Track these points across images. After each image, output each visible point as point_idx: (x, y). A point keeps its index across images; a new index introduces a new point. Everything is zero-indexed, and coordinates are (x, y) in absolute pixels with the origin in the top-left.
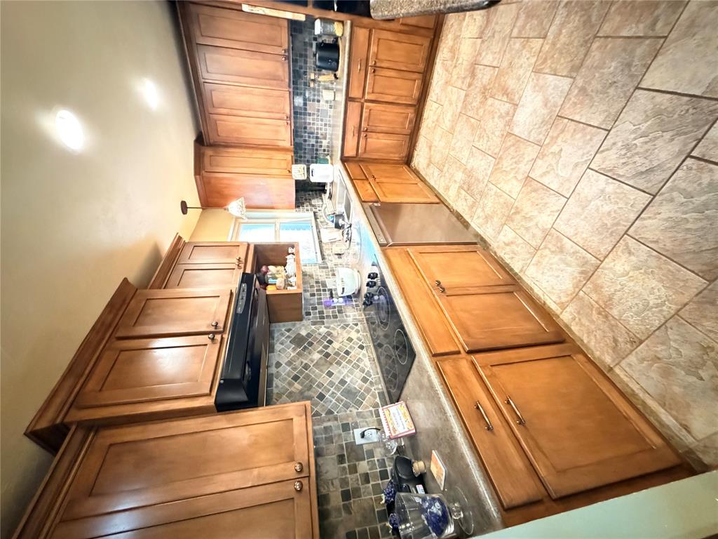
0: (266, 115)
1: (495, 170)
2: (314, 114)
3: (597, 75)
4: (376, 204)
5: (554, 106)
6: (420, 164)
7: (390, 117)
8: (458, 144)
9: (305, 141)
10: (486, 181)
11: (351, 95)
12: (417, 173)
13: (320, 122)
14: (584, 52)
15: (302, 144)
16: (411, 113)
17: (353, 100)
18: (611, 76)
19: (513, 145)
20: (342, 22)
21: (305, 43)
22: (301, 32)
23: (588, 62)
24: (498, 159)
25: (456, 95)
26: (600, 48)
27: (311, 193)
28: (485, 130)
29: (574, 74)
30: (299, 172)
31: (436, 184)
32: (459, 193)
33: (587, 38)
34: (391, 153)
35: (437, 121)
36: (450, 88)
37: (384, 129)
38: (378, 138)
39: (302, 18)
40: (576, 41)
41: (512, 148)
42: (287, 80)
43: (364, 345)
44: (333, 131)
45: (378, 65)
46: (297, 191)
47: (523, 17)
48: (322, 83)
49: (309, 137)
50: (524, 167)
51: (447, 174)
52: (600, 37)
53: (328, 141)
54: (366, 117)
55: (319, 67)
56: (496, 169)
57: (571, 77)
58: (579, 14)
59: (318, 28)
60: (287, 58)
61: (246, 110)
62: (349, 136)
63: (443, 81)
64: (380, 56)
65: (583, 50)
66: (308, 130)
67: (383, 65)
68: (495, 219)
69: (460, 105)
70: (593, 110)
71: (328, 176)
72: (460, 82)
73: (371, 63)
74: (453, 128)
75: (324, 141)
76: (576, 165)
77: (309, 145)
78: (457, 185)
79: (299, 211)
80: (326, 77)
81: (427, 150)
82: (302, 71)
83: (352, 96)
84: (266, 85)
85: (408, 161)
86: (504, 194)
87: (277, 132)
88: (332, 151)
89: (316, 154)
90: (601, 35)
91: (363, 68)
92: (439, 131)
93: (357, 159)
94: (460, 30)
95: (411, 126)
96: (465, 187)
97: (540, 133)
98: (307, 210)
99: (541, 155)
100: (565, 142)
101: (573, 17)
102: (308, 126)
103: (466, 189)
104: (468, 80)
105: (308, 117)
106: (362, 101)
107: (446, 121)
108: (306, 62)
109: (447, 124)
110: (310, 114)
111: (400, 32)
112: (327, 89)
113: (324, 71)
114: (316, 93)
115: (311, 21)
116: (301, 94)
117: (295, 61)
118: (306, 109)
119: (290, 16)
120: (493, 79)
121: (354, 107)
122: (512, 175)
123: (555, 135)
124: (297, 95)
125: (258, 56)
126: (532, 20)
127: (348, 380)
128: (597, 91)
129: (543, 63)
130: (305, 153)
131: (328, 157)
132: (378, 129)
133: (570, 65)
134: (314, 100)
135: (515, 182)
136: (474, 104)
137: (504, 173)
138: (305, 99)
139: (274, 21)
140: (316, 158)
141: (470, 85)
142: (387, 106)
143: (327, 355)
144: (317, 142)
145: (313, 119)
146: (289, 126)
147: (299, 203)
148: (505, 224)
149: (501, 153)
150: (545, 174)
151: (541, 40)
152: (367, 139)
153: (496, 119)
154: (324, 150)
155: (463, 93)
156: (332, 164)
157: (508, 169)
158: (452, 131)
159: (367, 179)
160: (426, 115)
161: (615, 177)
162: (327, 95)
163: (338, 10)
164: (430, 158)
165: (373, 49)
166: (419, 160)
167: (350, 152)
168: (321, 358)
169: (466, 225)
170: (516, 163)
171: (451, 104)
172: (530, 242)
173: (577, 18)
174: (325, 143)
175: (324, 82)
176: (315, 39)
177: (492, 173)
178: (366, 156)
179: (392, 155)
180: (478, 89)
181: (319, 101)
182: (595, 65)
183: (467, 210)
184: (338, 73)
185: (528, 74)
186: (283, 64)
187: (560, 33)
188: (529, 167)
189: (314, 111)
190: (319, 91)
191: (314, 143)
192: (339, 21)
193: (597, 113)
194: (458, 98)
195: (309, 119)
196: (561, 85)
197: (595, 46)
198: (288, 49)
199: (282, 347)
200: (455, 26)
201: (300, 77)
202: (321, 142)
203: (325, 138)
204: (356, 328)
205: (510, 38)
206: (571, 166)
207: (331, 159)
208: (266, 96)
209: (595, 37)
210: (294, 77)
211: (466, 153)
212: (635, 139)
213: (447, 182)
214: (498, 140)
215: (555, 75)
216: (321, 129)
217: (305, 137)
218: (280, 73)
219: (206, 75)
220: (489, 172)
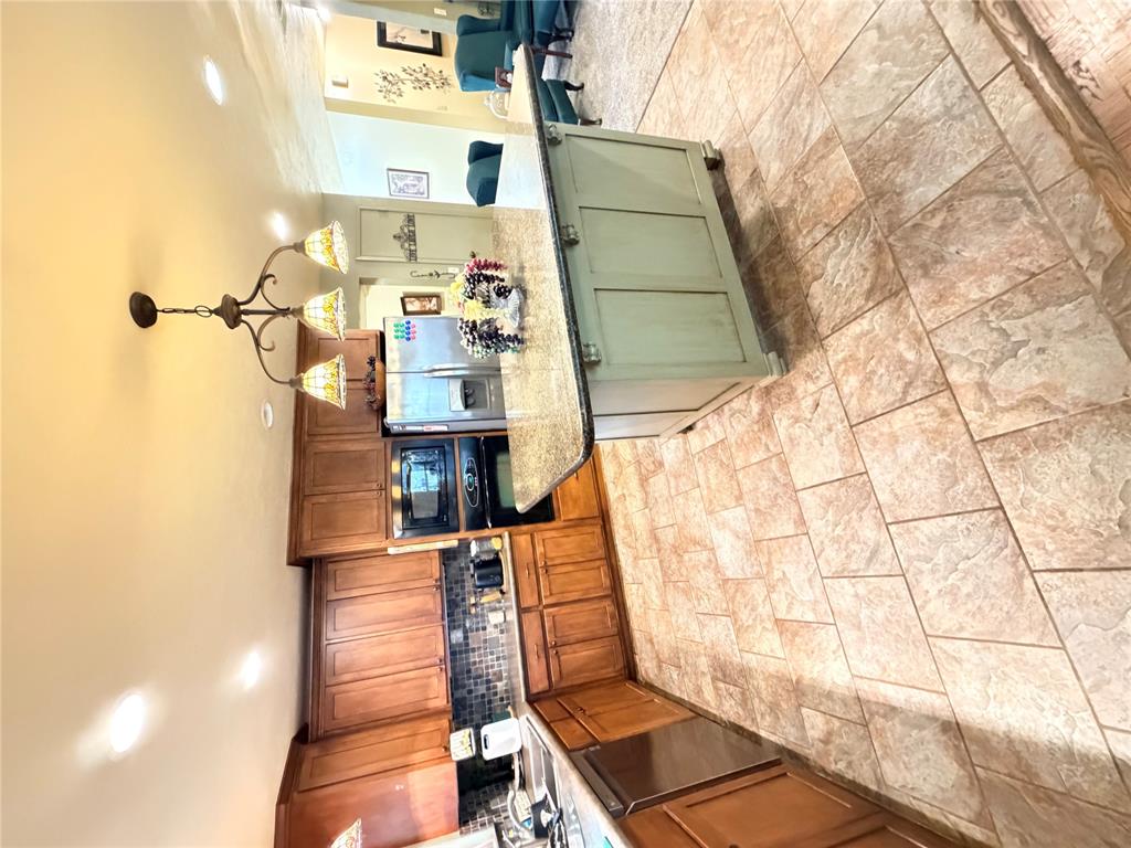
0: (411, 665)
1: (738, 632)
2: (479, 648)
3: (759, 495)
4: (592, 749)
5: (746, 534)
6: (650, 671)
7: (582, 619)
8: (680, 621)
9: (470, 692)
10: (737, 651)
11: (524, 605)
12: (650, 687)
13: (490, 657)
15: (465, 698)
16: (608, 605)
17: (528, 610)
18: (770, 492)
19: (737, 591)
20: (500, 536)
21: (461, 569)
22: (455, 558)
23: (744, 489)
24: (732, 615)
25: (649, 566)
26: (744, 477)
27: (487, 788)
28: (699, 589)
29: (741, 502)
30: (461, 745)
31: (681, 691)
32: (716, 689)
33: (730, 474)
34: (602, 668)
35: (644, 603)
36: (641, 562)
37: (580, 636)
38: (575, 652)
39: (455, 543)
40: (724, 479)
41: (738, 594)
42: (440, 612)
44: (510, 664)
45: (549, 563)
46: (462, 792)
47: (672, 480)
48: (487, 605)
49: (476, 684)
50: (764, 610)
51: (688, 669)
52: (739, 470)
53: (505, 681)
54: (550, 628)
55: (479, 587)
56: (739, 630)
57: (741, 505)
59: (474, 549)
60: (440, 587)
61: (381, 667)
62: (533, 660)
63: (631, 559)
64: (550, 555)
65: (734, 484)
66: (473, 674)
67: (556, 562)
68: (784, 706)
69: (659, 574)
70: (779, 523)
71: (512, 740)
72: (648, 551)
73: (541, 564)
74: (664, 603)
75: (499, 684)
76: (810, 580)
77: (476, 697)
78: (708, 678)
79: (468, 831)
80: (490, 597)
81: (649, 646)
82: (460, 598)
83: (526, 605)
84: (411, 625)
85: (631, 673)
86: (768, 659)
87: (426, 687)
88: (514, 697)
89: (490, 709)
91: (533, 571)
92: (652, 614)
93: (553, 692)
94: (626, 508)
95: (615, 622)
96: (719, 675)
97: (753, 565)
98: (483, 825)
99: (771, 588)
100: (781, 562)
102: (473, 668)
103: (721, 678)
104: (655, 547)
105: (471, 654)
106: (541, 608)
107: (654, 598)
108: (463, 588)
109: (657, 602)
110: (473, 650)
111: (565, 527)
112: (494, 610)
113: (486, 590)
114: (479, 619)
115: (464, 545)
116: (459, 626)
117: (449, 590)
118: (467, 645)
119: (441, 545)
120: (677, 535)
121: (532, 620)
122: (759, 628)
123: (767, 560)
124: (454, 628)
125: (403, 594)
128: (769, 506)
129: (710, 505)
130: (471, 713)
131: (509, 709)
132: (572, 639)
133: (733, 497)
134: (477, 630)
135: (769, 635)
136: (673, 566)
137: (750, 630)
138: (465, 632)
139: (424, 555)
140: (490, 716)
141: (659, 550)
142: (574, 605)
144: (488, 689)
145: (480, 656)
146: (444, 674)
147: (466, 817)
148: (800, 705)
149: (731, 606)
150: (789, 607)
151: (697, 489)
152: (559, 658)
153: (703, 572)
154: (502, 699)
155: (656, 561)
156: (516, 717)
157: (750, 622)
158: (665, 608)
159: (572, 716)
160: (629, 603)
161: (852, 574)
162: (495, 618)
163: (493, 527)
164: (657, 656)
165: (540, 550)
166: (646, 666)
167: (540, 685)
169: (755, 739)
170: (752, 610)
171: (649, 578)
172: (848, 717)
174: (500, 685)
175: (489, 603)
176: (472, 561)
177: (737, 637)
178: (563, 684)
179: (604, 671)
180: (669, 551)
181: (484, 629)
182: (751, 488)
183: (741, 713)
184: (504, 587)
185: (704, 518)
186: (434, 596)
187: (708, 479)
188: (768, 607)
189: (479, 643)
190: (483, 616)
191: (485, 692)
192: (496, 536)
193: (785, 523)
194: (654, 567)
195: (474, 657)
196: (737, 515)
197: (740, 476)
198: (440, 579)
200: (620, 507)
201: (457, 606)
202: (495, 687)
203: (500, 679)
205: (672, 497)
206: (807, 584)
207: (514, 709)
208: (410, 639)
209: (736, 471)
210: (449, 608)
211: (694, 626)
212: (833, 531)
213: (693, 680)
214: (718, 594)
215: (727, 509)
216: (492, 667)
217: (470, 685)
218: (431, 606)
219: (331, 634)
220: (733, 637)
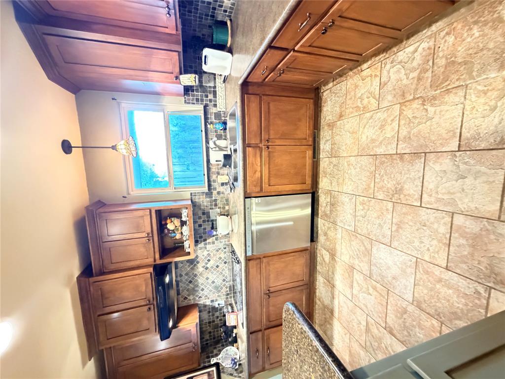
1: (349, 233)
3: (414, 323)
5: (393, 287)
14: (431, 313)
18: (414, 333)
23: (424, 316)
24: (355, 234)
26: (434, 326)
29: (415, 303)
33: (442, 315)
40: (440, 305)
43: (227, 261)
52: (441, 327)
57: (413, 301)
58: (464, 308)
65: (432, 311)
70: (395, 319)
76: (366, 306)
90: (443, 328)
97: (377, 276)
99: (365, 278)
100: (376, 298)
101: (463, 301)
122: (350, 252)
123: (378, 289)
126: (469, 246)
127: (216, 281)
128: (405, 323)
129: (424, 269)
133: (422, 299)
143: (207, 268)
149: (359, 236)
150: (358, 282)
151: (445, 265)
154: (225, 11)
168: (203, 271)
173: (461, 306)
182: (421, 322)
187: (450, 287)
193: (393, 322)
196: (408, 291)
197: (434, 322)
199: (182, 265)
204: (225, 250)
205: (453, 214)
206: (365, 303)
209: (442, 323)
212: (384, 344)
215: (415, 285)
